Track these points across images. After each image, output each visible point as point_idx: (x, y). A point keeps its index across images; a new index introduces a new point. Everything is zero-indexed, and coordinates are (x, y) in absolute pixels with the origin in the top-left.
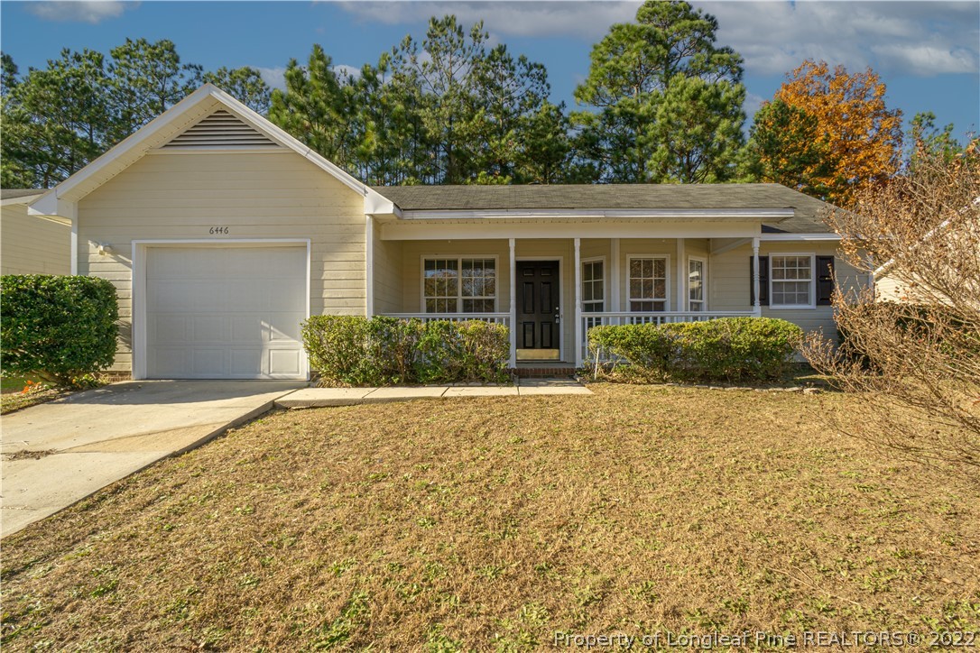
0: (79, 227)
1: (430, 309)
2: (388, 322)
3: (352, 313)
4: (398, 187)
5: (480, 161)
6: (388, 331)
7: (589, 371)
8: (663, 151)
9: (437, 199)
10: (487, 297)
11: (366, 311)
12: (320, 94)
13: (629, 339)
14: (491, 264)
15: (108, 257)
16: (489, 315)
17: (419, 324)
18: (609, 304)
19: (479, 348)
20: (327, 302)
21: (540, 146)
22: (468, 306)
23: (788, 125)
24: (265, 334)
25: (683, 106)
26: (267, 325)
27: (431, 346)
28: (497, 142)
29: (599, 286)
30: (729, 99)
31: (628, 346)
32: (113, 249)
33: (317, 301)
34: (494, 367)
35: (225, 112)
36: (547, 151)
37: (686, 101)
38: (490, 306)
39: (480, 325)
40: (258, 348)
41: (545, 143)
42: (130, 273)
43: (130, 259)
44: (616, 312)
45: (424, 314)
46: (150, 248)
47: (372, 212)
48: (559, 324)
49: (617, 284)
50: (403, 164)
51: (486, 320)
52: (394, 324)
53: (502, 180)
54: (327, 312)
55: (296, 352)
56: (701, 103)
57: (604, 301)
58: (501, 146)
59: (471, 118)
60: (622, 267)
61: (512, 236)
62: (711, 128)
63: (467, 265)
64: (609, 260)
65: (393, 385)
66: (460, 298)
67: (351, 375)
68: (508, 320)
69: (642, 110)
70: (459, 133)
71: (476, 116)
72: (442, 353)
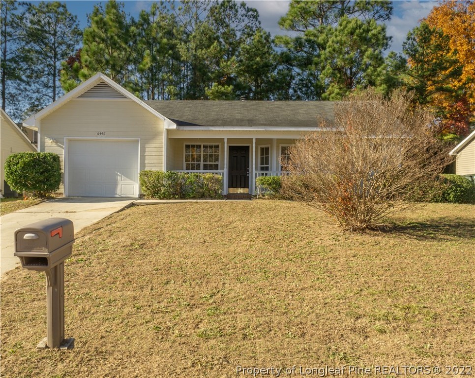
0: (41, 131)
1: (187, 168)
2: (174, 173)
3: (158, 170)
4: (168, 101)
5: (214, 75)
6: (174, 177)
7: (256, 196)
8: (329, 69)
9: (191, 110)
10: (214, 163)
11: (163, 169)
12: (114, 30)
13: (270, 181)
14: (217, 147)
15: (54, 144)
16: (215, 171)
17: (186, 175)
18: (271, 167)
19: (210, 185)
20: (147, 165)
21: (252, 65)
22: (206, 167)
23: (429, 41)
24: (119, 178)
25: (344, 39)
26: (120, 175)
27: (191, 183)
28: (225, 63)
29: (267, 158)
30: (374, 35)
31: (270, 184)
32: (56, 141)
33: (143, 165)
34: (216, 193)
35: (104, 83)
36: (256, 68)
37: (346, 36)
38: (216, 167)
39: (211, 175)
40: (115, 184)
41: (255, 63)
42: (63, 151)
43: (63, 145)
44: (274, 171)
45: (185, 171)
46: (70, 140)
47: (167, 128)
48: (248, 176)
49: (275, 158)
50: (166, 77)
51: (214, 173)
52: (176, 174)
53: (227, 88)
54: (147, 169)
55: (132, 186)
56: (355, 37)
57: (269, 166)
58: (227, 66)
59: (209, 47)
60: (278, 150)
61: (226, 137)
62: (362, 53)
63: (205, 147)
64: (272, 147)
65: (176, 199)
66: (202, 163)
67: (159, 194)
68: (223, 174)
69: (321, 39)
70: (201, 56)
71: (212, 47)
72: (195, 186)
